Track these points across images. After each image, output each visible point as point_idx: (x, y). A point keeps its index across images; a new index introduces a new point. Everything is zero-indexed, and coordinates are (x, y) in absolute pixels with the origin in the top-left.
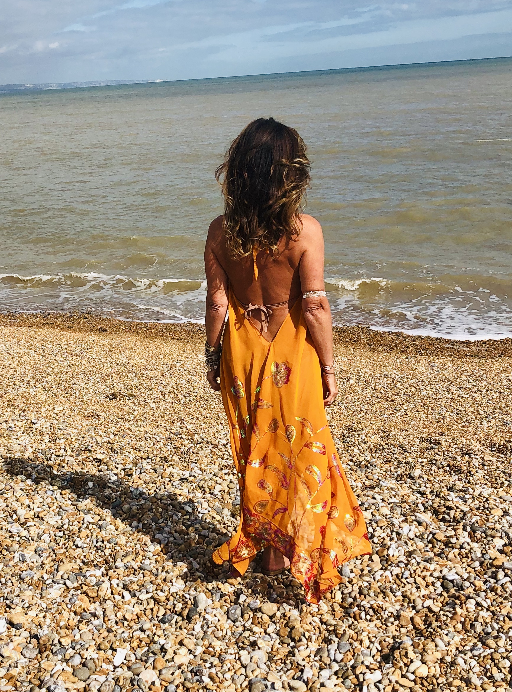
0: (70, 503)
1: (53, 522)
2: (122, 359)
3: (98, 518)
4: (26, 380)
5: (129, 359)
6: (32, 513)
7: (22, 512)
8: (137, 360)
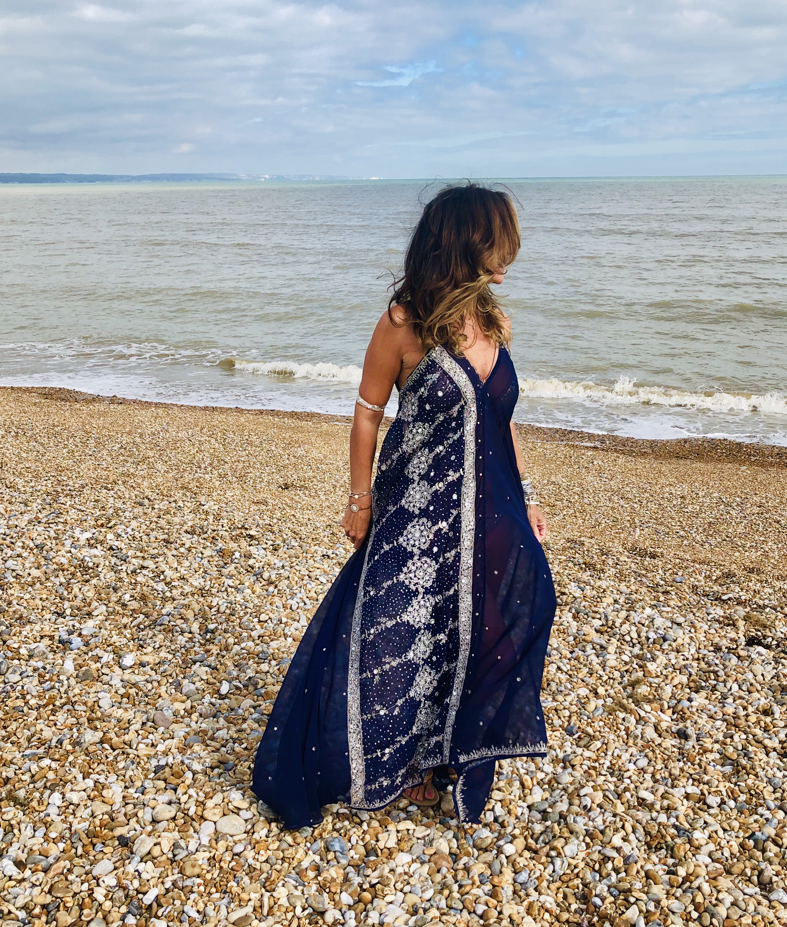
0: (216, 569)
1: (196, 583)
2: (300, 452)
3: (238, 582)
4: (203, 466)
5: (307, 452)
6: (179, 575)
7: (169, 573)
8: (315, 454)
